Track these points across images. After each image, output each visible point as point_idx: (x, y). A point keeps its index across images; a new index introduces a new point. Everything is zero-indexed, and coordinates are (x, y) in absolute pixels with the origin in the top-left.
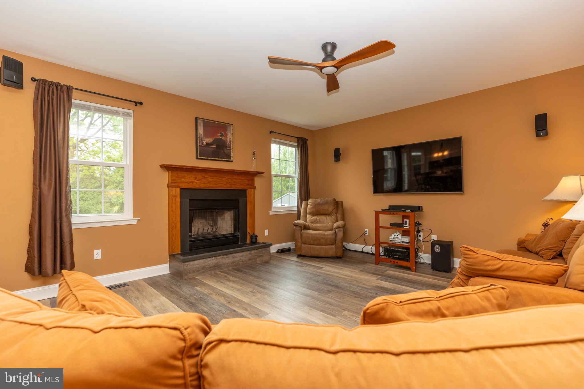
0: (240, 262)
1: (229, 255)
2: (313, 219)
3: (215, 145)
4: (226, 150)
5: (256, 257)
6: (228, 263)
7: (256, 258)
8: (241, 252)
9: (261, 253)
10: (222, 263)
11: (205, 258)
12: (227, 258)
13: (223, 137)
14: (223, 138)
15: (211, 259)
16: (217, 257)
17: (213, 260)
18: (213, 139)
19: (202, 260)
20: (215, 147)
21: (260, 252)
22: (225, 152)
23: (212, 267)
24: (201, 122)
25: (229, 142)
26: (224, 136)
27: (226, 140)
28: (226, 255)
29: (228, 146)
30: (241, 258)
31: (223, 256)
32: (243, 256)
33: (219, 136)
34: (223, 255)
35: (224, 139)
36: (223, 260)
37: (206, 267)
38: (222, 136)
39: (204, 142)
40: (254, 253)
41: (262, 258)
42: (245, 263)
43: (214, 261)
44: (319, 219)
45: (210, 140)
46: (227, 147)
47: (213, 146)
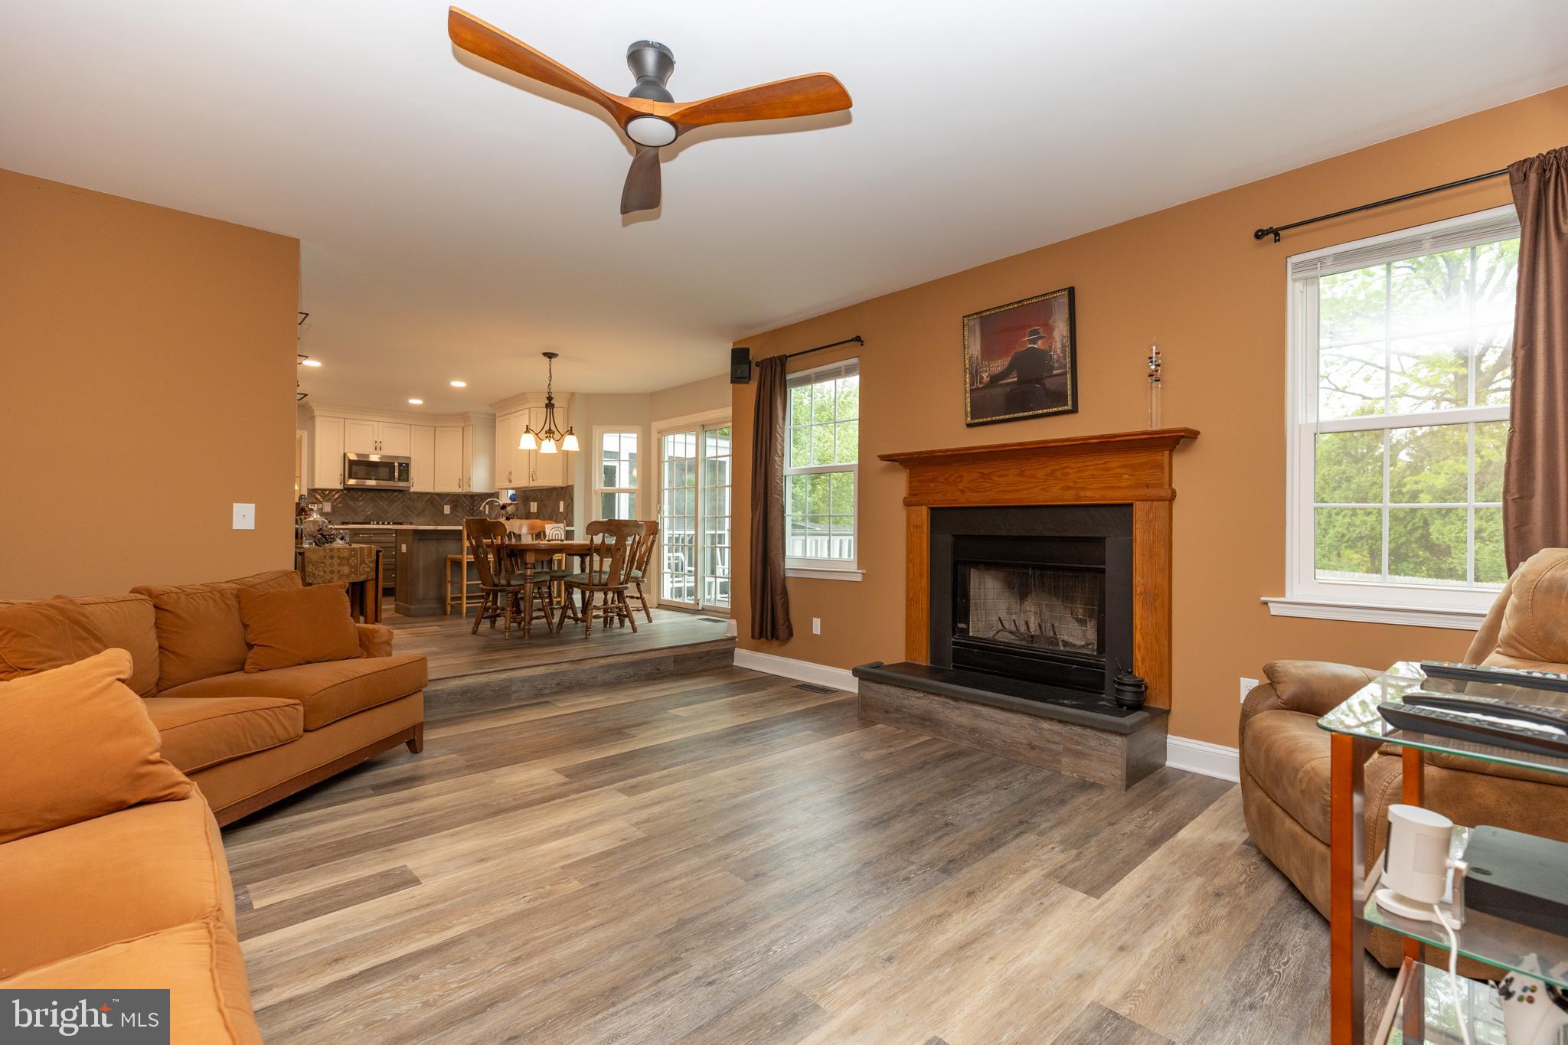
0: (996, 740)
1: (964, 705)
3: (1015, 374)
4: (1049, 380)
5: (1060, 748)
6: (959, 726)
7: (1059, 754)
8: (1002, 709)
9: (1078, 744)
10: (942, 718)
11: (903, 687)
12: (958, 709)
13: (1040, 342)
14: (1039, 345)
15: (917, 695)
16: (932, 697)
17: (919, 698)
18: (1010, 358)
19: (897, 689)
20: (1016, 379)
21: (1076, 738)
22: (1048, 386)
23: (915, 717)
24: (974, 325)
25: (1059, 351)
26: (1042, 338)
27: (1050, 347)
28: (956, 699)
29: (1056, 365)
30: (1001, 727)
31: (947, 700)
32: (1006, 723)
33: (1026, 343)
34: (947, 697)
35: (1044, 348)
36: (947, 712)
37: (904, 710)
38: (1034, 341)
39: (985, 375)
40: (1049, 730)
41: (1084, 762)
42: (1013, 751)
43: (922, 702)
45: (999, 365)
46: (1052, 368)
47: (1009, 380)
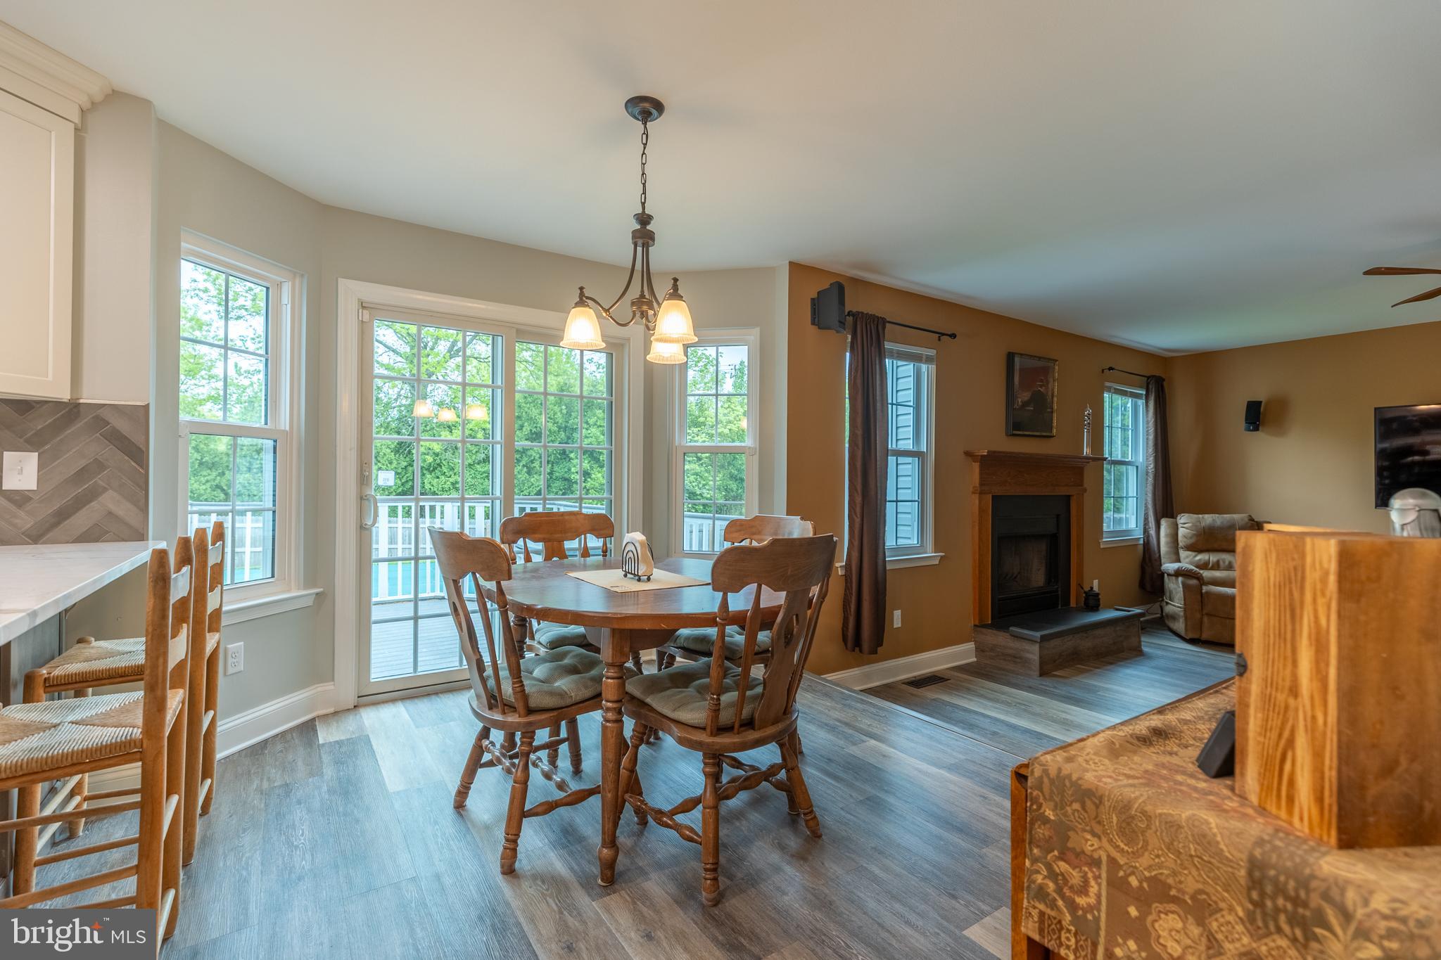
2: (1200, 560)
3: (1032, 405)
4: (1046, 414)
5: (1122, 638)
6: (1088, 649)
7: (1123, 641)
8: (1104, 627)
9: (1127, 632)
10: (1082, 648)
11: (1062, 636)
13: (1043, 388)
14: (1043, 390)
16: (1076, 636)
17: (1070, 640)
18: (1030, 393)
19: (1059, 639)
21: (1127, 629)
22: (1045, 417)
23: (1070, 655)
26: (1045, 386)
27: (1047, 393)
28: (1086, 631)
29: (1049, 405)
30: (1104, 639)
32: (1105, 635)
33: (1038, 386)
34: (1083, 631)
35: (1044, 392)
37: (1063, 653)
38: (1041, 386)
40: (1120, 630)
41: (1130, 641)
43: (1072, 642)
44: (1215, 559)
46: (1047, 407)
47: (1030, 408)
